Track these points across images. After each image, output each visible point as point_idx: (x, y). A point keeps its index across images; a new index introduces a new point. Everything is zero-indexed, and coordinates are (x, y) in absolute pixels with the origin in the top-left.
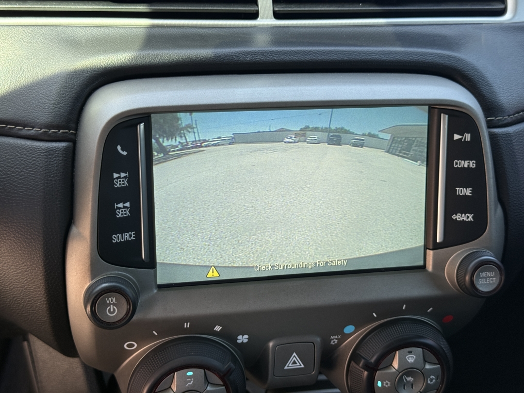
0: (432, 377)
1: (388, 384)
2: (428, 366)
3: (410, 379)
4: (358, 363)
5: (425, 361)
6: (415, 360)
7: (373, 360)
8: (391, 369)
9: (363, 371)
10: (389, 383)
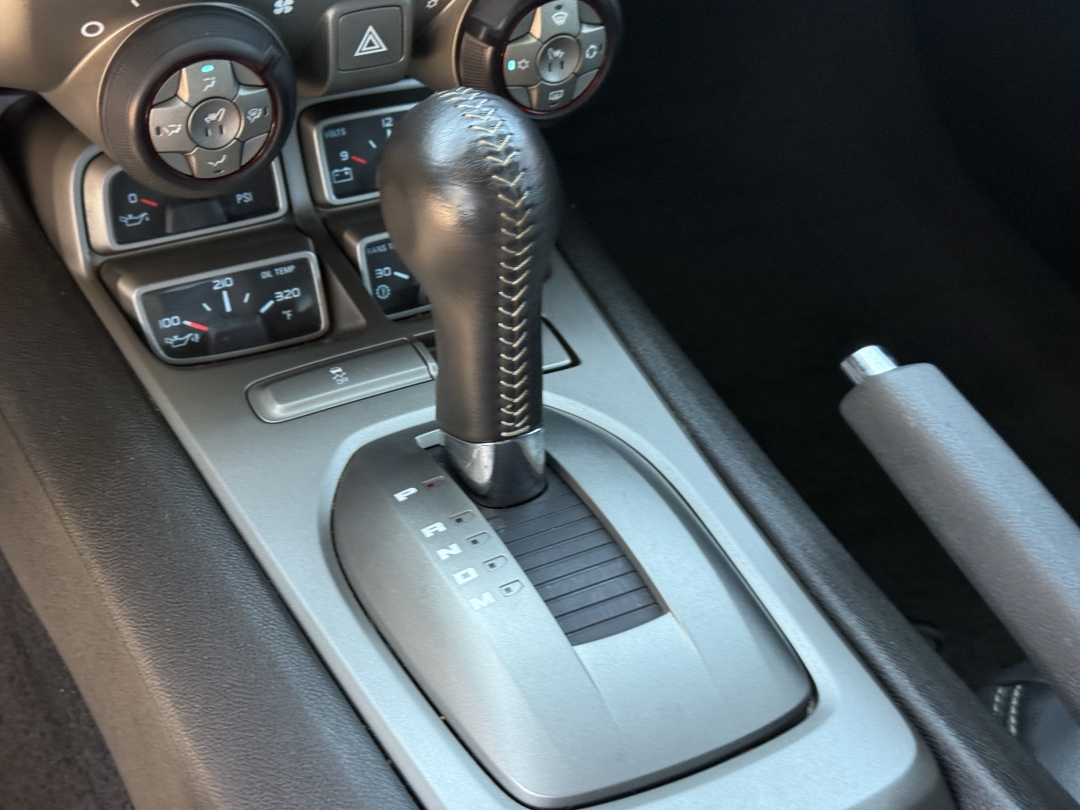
0: (592, 47)
1: (524, 65)
2: (586, 30)
3: (558, 53)
4: (475, 34)
5: (582, 22)
6: (567, 20)
7: (500, 26)
8: (528, 39)
9: (485, 45)
10: (527, 62)
